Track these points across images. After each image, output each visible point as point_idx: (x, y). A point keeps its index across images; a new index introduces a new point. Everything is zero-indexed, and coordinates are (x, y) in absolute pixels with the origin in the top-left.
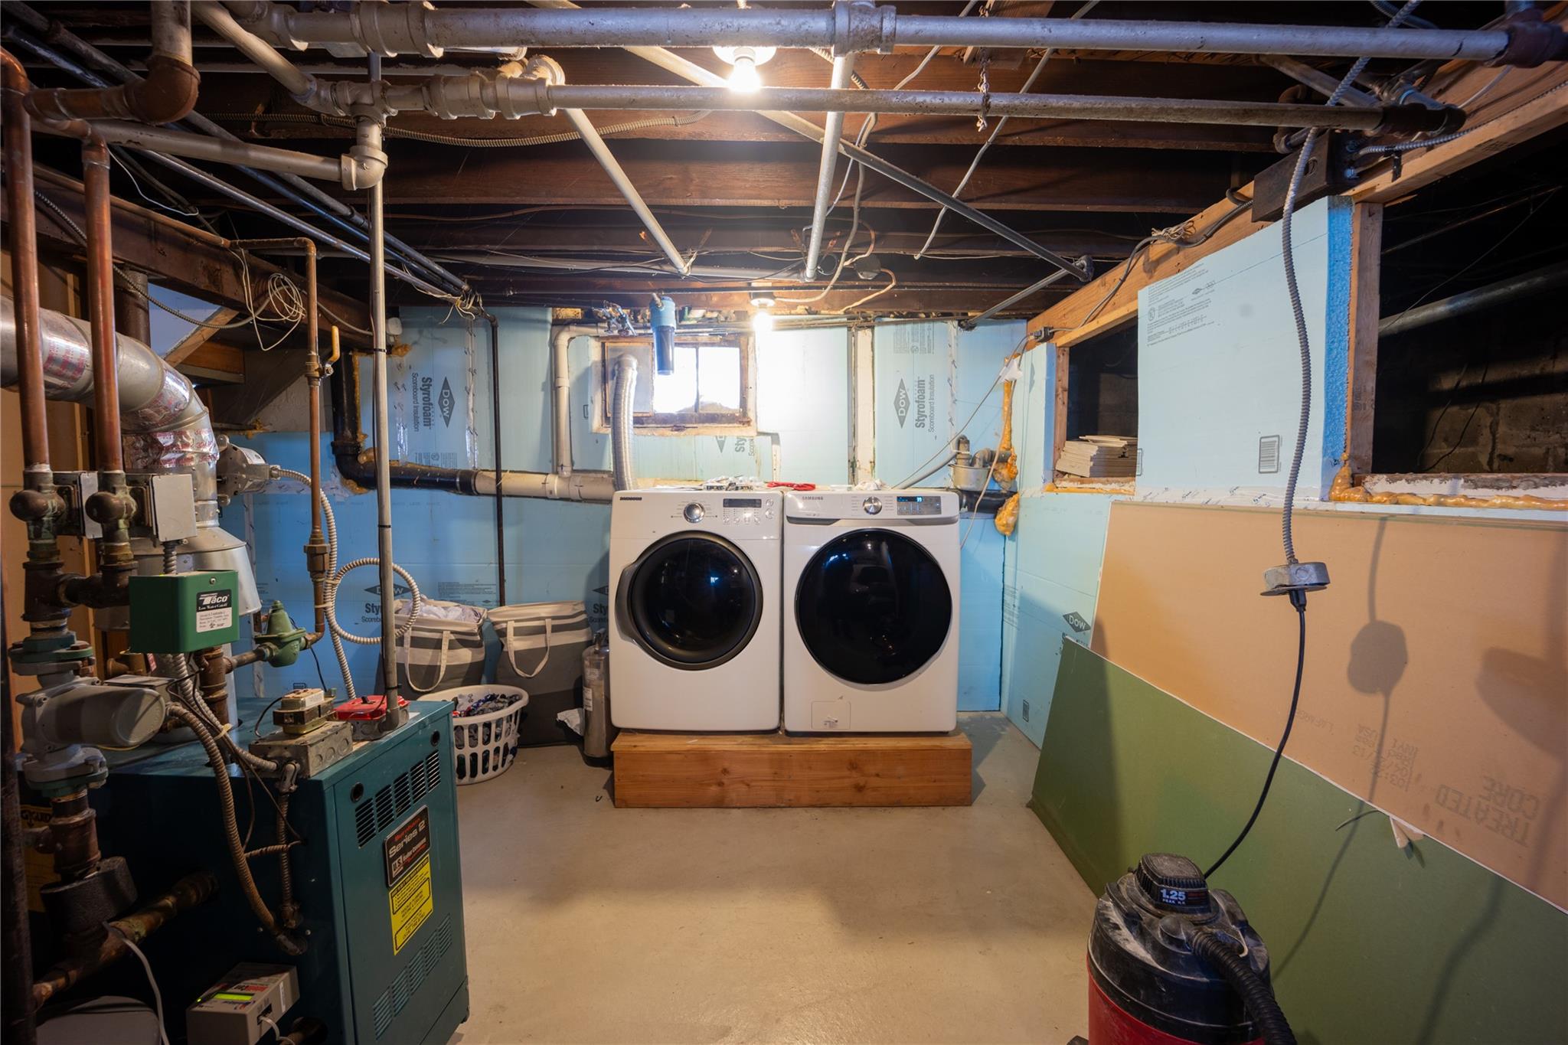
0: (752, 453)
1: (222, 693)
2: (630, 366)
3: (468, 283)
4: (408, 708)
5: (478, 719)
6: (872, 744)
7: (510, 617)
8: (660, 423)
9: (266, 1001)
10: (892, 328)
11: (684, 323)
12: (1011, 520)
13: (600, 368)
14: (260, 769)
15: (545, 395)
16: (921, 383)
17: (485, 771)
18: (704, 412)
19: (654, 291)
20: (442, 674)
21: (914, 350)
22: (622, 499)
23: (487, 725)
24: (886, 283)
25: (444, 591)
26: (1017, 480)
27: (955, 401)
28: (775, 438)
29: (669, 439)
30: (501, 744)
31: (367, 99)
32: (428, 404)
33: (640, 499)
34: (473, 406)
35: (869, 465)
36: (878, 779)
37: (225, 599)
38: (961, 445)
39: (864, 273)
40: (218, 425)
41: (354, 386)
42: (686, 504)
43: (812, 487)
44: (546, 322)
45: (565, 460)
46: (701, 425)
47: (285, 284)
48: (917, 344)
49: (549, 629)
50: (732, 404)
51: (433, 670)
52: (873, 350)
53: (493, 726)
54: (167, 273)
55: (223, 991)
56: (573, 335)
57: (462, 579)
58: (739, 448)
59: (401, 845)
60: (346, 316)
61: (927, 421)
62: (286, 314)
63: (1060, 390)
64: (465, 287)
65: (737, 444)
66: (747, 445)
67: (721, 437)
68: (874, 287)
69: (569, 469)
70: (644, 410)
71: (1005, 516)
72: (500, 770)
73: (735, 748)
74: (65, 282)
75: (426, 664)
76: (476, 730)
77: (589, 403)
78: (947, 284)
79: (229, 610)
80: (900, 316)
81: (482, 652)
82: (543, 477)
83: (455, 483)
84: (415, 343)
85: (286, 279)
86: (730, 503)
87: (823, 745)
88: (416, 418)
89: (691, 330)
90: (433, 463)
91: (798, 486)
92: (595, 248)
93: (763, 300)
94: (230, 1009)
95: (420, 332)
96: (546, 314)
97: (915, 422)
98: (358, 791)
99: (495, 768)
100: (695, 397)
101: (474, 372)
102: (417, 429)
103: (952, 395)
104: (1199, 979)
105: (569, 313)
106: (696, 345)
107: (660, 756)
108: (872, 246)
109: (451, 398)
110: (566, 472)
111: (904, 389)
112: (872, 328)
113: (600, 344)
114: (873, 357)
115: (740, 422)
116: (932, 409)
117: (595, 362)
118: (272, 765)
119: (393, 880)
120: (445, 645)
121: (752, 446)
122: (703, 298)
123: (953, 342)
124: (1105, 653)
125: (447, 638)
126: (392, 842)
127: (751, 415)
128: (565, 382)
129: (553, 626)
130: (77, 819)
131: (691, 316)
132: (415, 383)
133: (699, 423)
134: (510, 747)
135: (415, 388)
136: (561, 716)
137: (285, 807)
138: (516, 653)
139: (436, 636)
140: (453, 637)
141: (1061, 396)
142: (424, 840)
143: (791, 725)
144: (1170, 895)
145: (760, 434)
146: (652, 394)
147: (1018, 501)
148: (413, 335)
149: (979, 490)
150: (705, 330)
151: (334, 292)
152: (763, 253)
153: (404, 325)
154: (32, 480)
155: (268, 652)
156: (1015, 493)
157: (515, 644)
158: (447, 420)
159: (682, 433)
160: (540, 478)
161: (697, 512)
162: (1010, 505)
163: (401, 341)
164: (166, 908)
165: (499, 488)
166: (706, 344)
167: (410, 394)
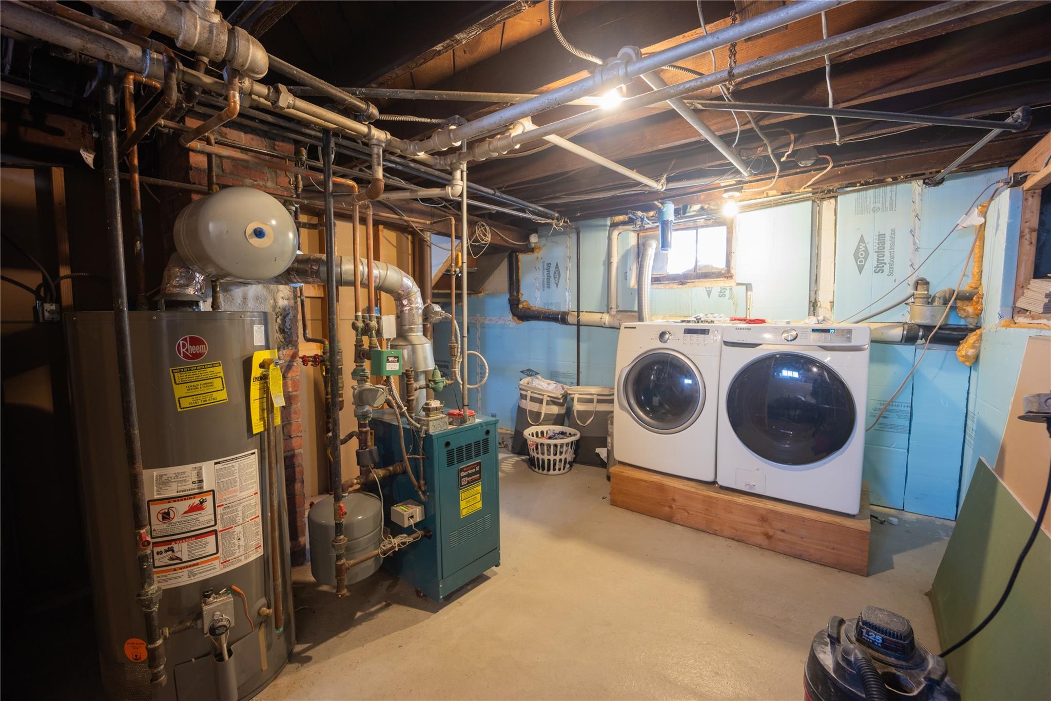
0: (731, 298)
1: (413, 398)
2: (650, 246)
3: (558, 212)
4: (475, 416)
5: (552, 442)
6: (780, 508)
7: (577, 392)
8: (670, 280)
9: (412, 513)
10: (855, 195)
11: (687, 215)
12: (971, 352)
13: (636, 249)
14: (416, 427)
15: (605, 268)
16: (881, 237)
17: (554, 470)
18: (701, 271)
19: (655, 200)
20: (542, 417)
21: (875, 210)
22: (625, 328)
23: (556, 446)
24: (825, 166)
25: (553, 376)
26: (982, 316)
27: (917, 249)
28: (748, 287)
29: (677, 290)
30: (563, 457)
31: (454, 161)
32: (549, 276)
33: (635, 328)
34: (568, 276)
35: (829, 304)
36: (783, 533)
37: (396, 359)
38: (919, 286)
39: (803, 162)
40: (469, 292)
41: (518, 270)
42: (661, 332)
43: (763, 321)
44: (606, 225)
45: (613, 305)
46: (697, 280)
47: (483, 226)
48: (880, 205)
49: (595, 401)
50: (721, 265)
51: (538, 414)
52: (836, 215)
53: (559, 447)
54: (436, 229)
55: (402, 505)
56: (621, 231)
57: (561, 370)
58: (722, 294)
59: (467, 473)
60: (511, 237)
61: (886, 268)
62: (483, 240)
63: (1027, 231)
64: (557, 215)
65: (721, 292)
66: (727, 293)
67: (709, 288)
68: (815, 170)
69: (615, 310)
70: (658, 273)
71: (966, 348)
72: (562, 471)
73: (683, 487)
74: (408, 239)
75: (536, 410)
76: (550, 447)
77: (628, 271)
78: (884, 156)
79: (398, 364)
80: (867, 183)
81: (563, 409)
82: (601, 314)
83: (558, 318)
84: (544, 245)
85: (484, 224)
86: (689, 331)
87: (741, 500)
88: (543, 284)
89: (691, 219)
90: (550, 307)
91: (750, 321)
92: (610, 184)
93: (731, 194)
94: (401, 511)
95: (547, 239)
96: (606, 222)
97: (874, 269)
98: (448, 444)
99: (560, 469)
100: (695, 262)
101: (570, 258)
102: (544, 290)
103: (915, 244)
104: (859, 694)
105: (621, 218)
106: (696, 228)
107: (637, 481)
108: (792, 145)
110: (613, 312)
111: (864, 243)
112: (836, 197)
113: (636, 234)
114: (836, 220)
115: (725, 277)
116: (892, 257)
117: (633, 246)
118: (419, 426)
119: (462, 486)
120: (545, 403)
121: (731, 293)
122: (695, 198)
123: (917, 199)
124: (1001, 475)
125: (546, 398)
126: (462, 470)
127: (733, 271)
128: (615, 260)
129: (598, 399)
130: (365, 430)
131: (692, 209)
132: (543, 266)
133: (696, 279)
134: (568, 461)
135: (544, 269)
136: (598, 450)
137: (422, 442)
138: (577, 411)
139: (541, 397)
140: (549, 399)
141: (1028, 237)
142: (478, 475)
143: (721, 482)
144: (869, 635)
145: (738, 284)
146: (667, 262)
147: (981, 335)
148: (543, 241)
149: (934, 325)
150: (701, 217)
151: (506, 226)
152: (709, 167)
153: (539, 237)
154: (356, 318)
155: (431, 385)
156: (980, 327)
157: (578, 407)
159: (685, 286)
160: (599, 315)
161: (667, 336)
162: (972, 338)
163: (538, 245)
164: (389, 470)
165: (578, 321)
166: (703, 227)
167: (541, 271)
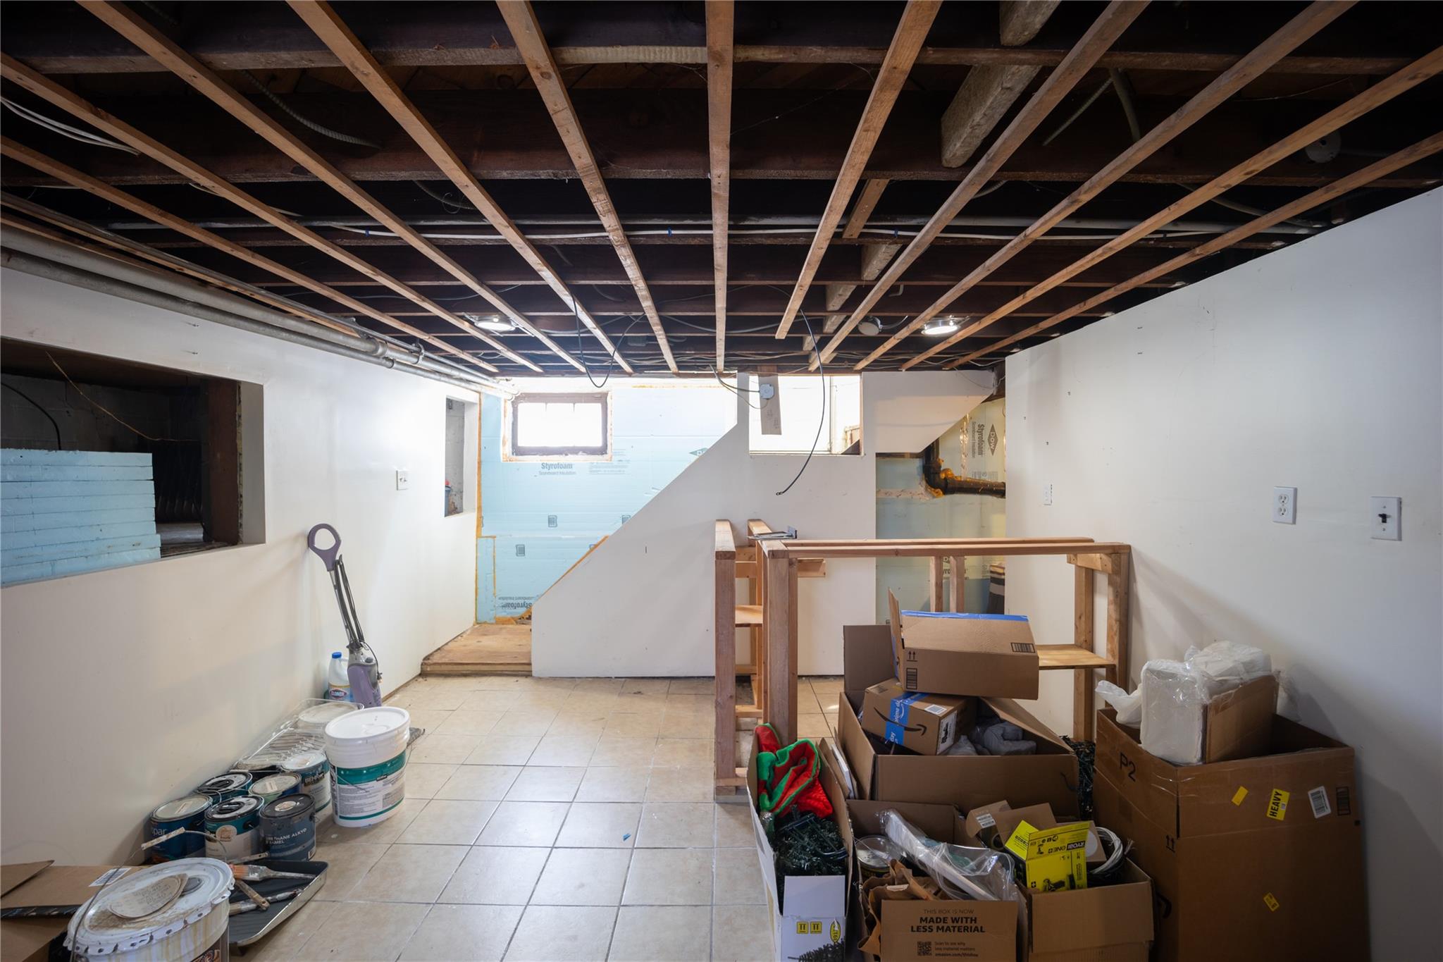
32: (981, 440)
83: (993, 490)
90: (983, 478)
132: (974, 428)
135: (974, 431)
167: (971, 435)
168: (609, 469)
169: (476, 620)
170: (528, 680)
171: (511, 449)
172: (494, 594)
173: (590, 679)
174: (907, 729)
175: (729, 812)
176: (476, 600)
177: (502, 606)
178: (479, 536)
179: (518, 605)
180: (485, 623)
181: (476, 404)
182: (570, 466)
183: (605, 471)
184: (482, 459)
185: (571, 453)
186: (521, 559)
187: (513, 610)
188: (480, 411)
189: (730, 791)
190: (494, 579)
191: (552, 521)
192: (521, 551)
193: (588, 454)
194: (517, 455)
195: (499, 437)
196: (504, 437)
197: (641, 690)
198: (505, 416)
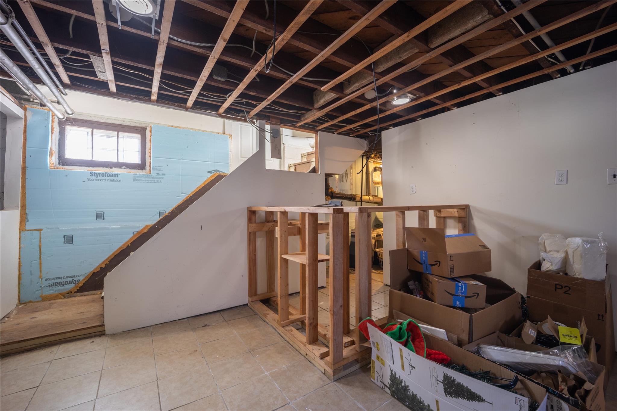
83: (352, 198)
109: (347, 174)
158: (347, 180)
165: (361, 199)
168: (150, 179)
169: (19, 301)
170: (103, 339)
171: (57, 160)
172: (40, 277)
173: (160, 325)
174: (466, 297)
175: (348, 384)
176: (19, 284)
177: (49, 286)
178: (22, 229)
179: (66, 283)
180: (30, 302)
181: (22, 119)
182: (117, 175)
183: (146, 180)
184: (27, 164)
185: (115, 167)
186: (69, 246)
187: (60, 288)
188: (25, 125)
189: (341, 370)
190: (40, 264)
191: (99, 216)
192: (69, 239)
193: (130, 169)
194: (63, 165)
195: (47, 149)
196: (51, 149)
197: (206, 323)
198: (52, 133)
